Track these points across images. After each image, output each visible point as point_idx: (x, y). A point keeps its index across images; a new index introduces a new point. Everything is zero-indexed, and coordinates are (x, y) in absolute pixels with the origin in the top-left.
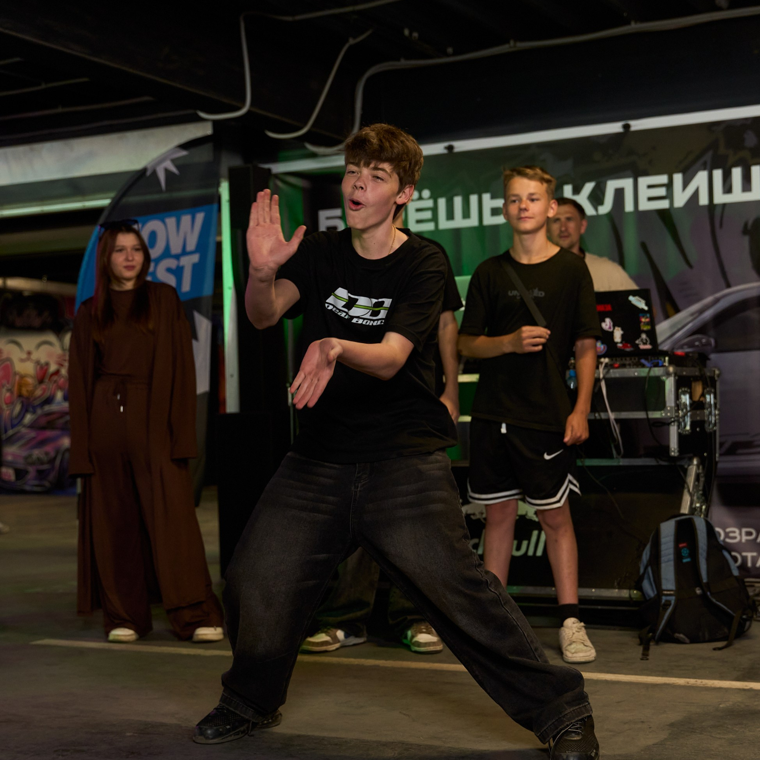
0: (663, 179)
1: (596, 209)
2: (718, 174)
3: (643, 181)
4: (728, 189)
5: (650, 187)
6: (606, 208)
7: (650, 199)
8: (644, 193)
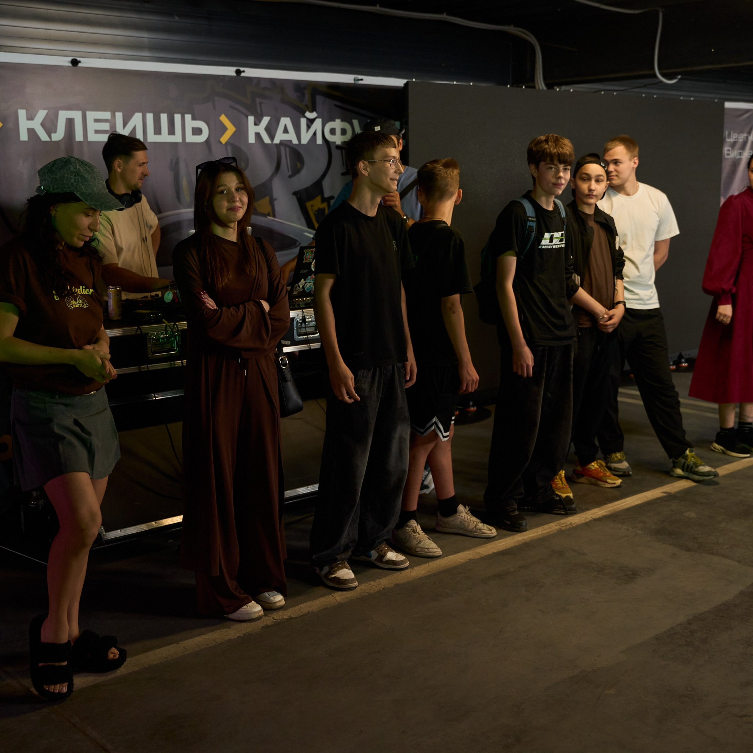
0: (107, 115)
1: (50, 137)
2: (150, 117)
3: (91, 115)
4: (158, 131)
5: (97, 121)
6: (59, 135)
7: (97, 132)
8: (92, 126)
